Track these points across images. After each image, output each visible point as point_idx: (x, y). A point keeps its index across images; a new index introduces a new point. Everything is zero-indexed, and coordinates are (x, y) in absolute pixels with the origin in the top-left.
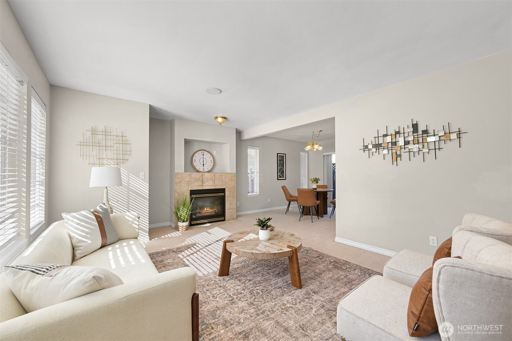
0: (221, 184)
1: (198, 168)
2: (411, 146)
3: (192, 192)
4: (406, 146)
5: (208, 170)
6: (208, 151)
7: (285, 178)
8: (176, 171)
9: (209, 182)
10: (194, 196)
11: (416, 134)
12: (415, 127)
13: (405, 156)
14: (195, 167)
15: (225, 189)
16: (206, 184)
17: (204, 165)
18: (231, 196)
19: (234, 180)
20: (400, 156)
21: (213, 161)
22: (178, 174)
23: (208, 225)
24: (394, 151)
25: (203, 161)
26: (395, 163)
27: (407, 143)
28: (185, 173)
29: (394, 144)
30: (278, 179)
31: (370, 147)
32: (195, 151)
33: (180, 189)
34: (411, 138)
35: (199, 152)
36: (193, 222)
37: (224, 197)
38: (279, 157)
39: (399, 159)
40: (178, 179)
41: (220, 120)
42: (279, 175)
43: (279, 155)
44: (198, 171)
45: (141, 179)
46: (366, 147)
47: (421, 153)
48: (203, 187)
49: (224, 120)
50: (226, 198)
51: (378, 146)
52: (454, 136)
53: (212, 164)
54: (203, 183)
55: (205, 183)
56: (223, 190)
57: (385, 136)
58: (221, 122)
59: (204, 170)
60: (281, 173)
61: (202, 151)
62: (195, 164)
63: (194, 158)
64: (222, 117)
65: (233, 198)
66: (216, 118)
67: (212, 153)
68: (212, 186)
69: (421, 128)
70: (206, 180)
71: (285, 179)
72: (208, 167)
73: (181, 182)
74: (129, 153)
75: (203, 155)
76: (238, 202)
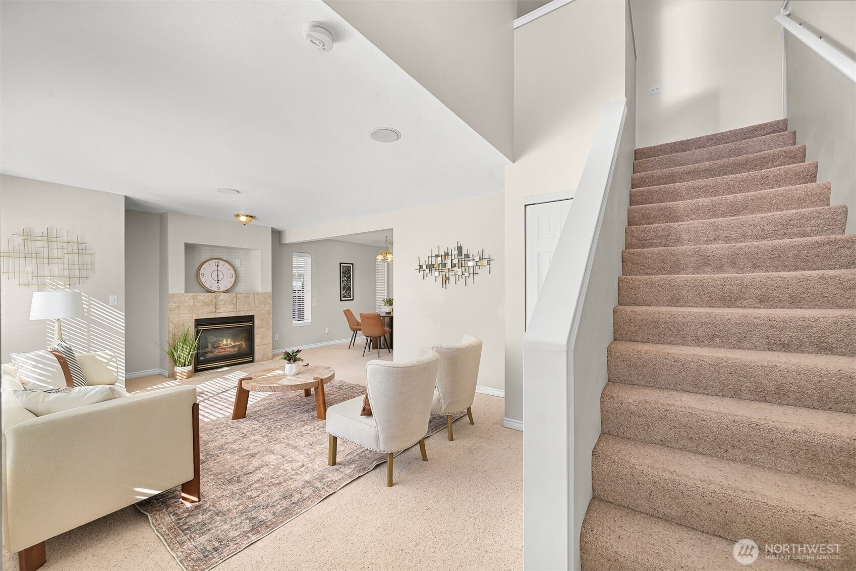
0: (246, 309)
1: (208, 286)
2: (456, 269)
3: (198, 323)
4: (453, 269)
5: (225, 289)
6: (225, 259)
7: (352, 298)
8: (170, 292)
9: (227, 307)
10: (201, 328)
11: (460, 257)
12: (460, 249)
13: (452, 278)
14: (204, 284)
15: (254, 316)
16: (222, 309)
17: (218, 280)
18: (264, 326)
19: (269, 303)
20: (449, 279)
21: (234, 275)
22: (173, 295)
23: (226, 368)
24: (444, 273)
25: (218, 276)
26: (444, 285)
27: (453, 266)
28: (186, 294)
29: (444, 265)
30: (341, 300)
31: (424, 267)
32: (204, 260)
33: (178, 318)
34: (456, 261)
35: (210, 262)
36: (200, 367)
37: (252, 327)
38: (343, 269)
39: (447, 281)
40: (174, 303)
41: (243, 219)
42: (343, 294)
43: (342, 265)
44: (209, 291)
45: (110, 306)
46: (421, 267)
47: (464, 276)
48: (217, 313)
49: (250, 219)
50: (256, 330)
51: (430, 267)
52: (485, 262)
53: (233, 280)
54: (216, 308)
55: (220, 308)
56: (251, 318)
57: (437, 256)
58: (245, 222)
59: (218, 288)
60: (346, 291)
61: (216, 261)
62: (203, 280)
63: (202, 271)
64: (247, 216)
65: (267, 329)
66: (238, 216)
67: (233, 263)
68: (232, 313)
69: (464, 252)
70: (222, 304)
71: (353, 300)
72: (226, 283)
73: (179, 307)
74: (89, 267)
75: (217, 266)
76: (277, 335)
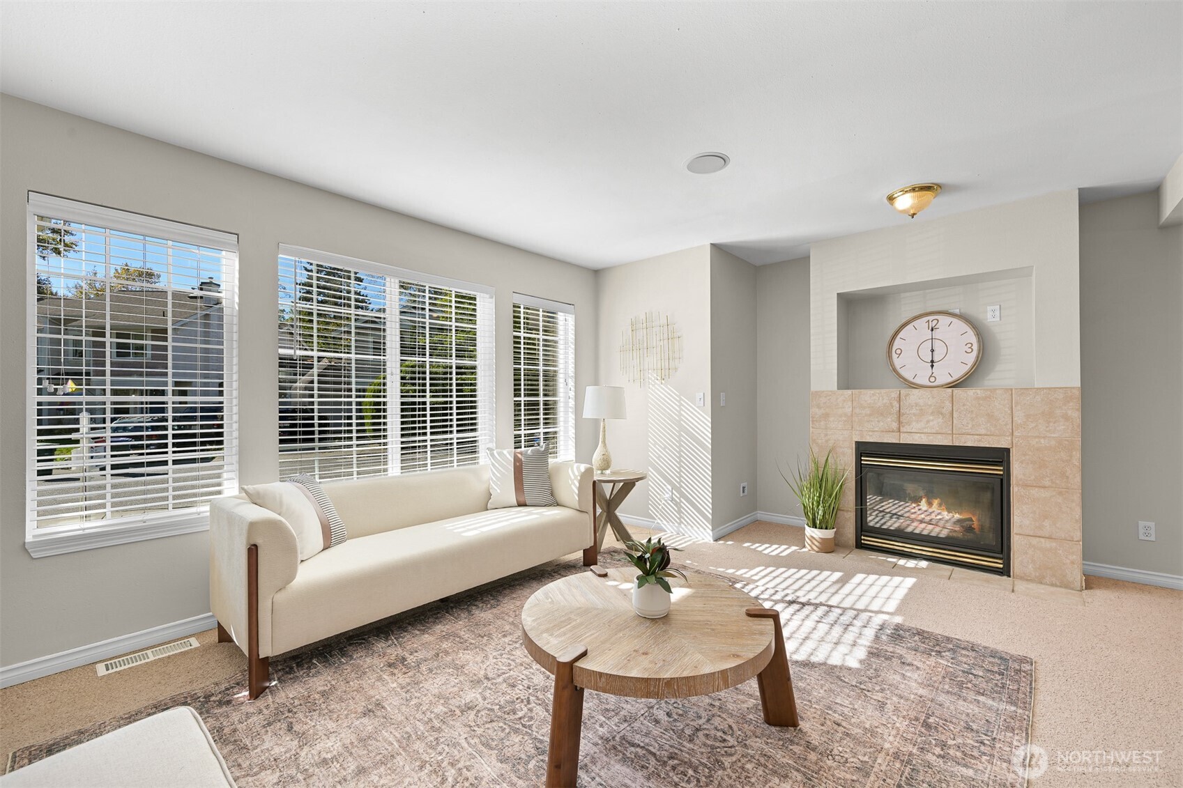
0: (983, 432)
1: (908, 375)
3: (863, 449)
5: (950, 380)
6: (957, 311)
8: (814, 388)
9: (928, 422)
10: (866, 461)
14: (899, 370)
15: (1008, 451)
16: (915, 426)
17: (932, 361)
18: (1047, 482)
19: (1066, 418)
21: (975, 347)
22: (818, 394)
23: (924, 564)
25: (932, 351)
28: (841, 391)
32: (904, 321)
33: (826, 435)
35: (916, 323)
36: (867, 540)
37: (1003, 484)
40: (819, 407)
41: (905, 202)
45: (697, 407)
48: (902, 435)
49: (928, 194)
50: (1015, 490)
53: (971, 359)
54: (900, 422)
55: (909, 423)
56: (1001, 457)
58: (912, 207)
59: (932, 379)
61: (931, 318)
62: (898, 362)
63: (898, 343)
64: (913, 190)
65: (1062, 493)
66: (891, 199)
67: (977, 318)
68: (939, 436)
70: (914, 414)
72: (954, 367)
73: (826, 416)
74: (678, 355)
75: (932, 330)
